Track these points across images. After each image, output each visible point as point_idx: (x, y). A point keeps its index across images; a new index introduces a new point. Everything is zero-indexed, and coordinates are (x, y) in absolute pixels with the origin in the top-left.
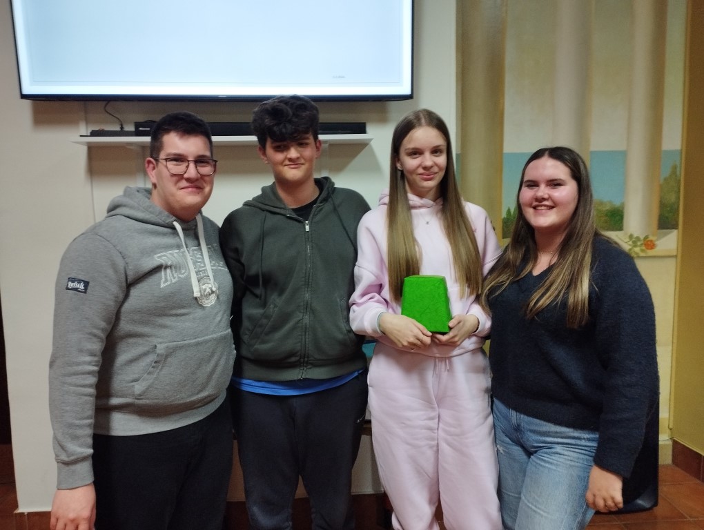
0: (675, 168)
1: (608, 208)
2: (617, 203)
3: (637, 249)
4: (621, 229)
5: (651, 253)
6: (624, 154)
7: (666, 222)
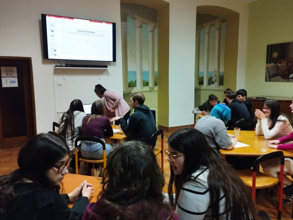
0: (157, 75)
1: (146, 82)
2: (148, 81)
3: (151, 90)
4: (148, 86)
5: (153, 90)
6: (148, 72)
7: (156, 84)
